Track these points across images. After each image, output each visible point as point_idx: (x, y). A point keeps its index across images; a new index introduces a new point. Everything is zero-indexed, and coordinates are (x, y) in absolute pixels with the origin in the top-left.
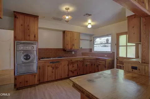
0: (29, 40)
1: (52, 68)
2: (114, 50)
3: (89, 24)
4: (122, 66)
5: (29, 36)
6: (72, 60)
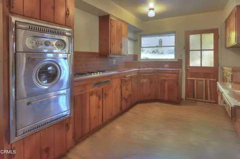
0: (54, 23)
1: (97, 98)
2: (181, 56)
3: (150, 9)
4: (196, 81)
5: (54, 8)
6: (125, 77)
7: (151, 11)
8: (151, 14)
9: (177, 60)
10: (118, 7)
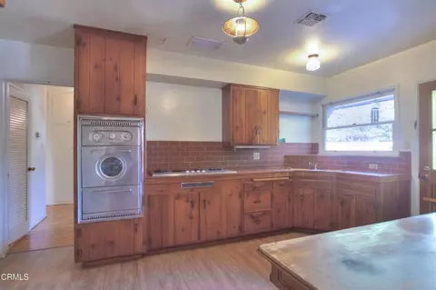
1: (189, 204)
5: (119, 99)
6: (252, 180)
7: (313, 58)
8: (313, 65)
9: (397, 155)
10: (246, 66)
